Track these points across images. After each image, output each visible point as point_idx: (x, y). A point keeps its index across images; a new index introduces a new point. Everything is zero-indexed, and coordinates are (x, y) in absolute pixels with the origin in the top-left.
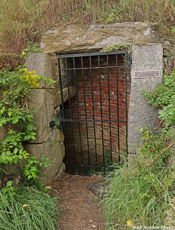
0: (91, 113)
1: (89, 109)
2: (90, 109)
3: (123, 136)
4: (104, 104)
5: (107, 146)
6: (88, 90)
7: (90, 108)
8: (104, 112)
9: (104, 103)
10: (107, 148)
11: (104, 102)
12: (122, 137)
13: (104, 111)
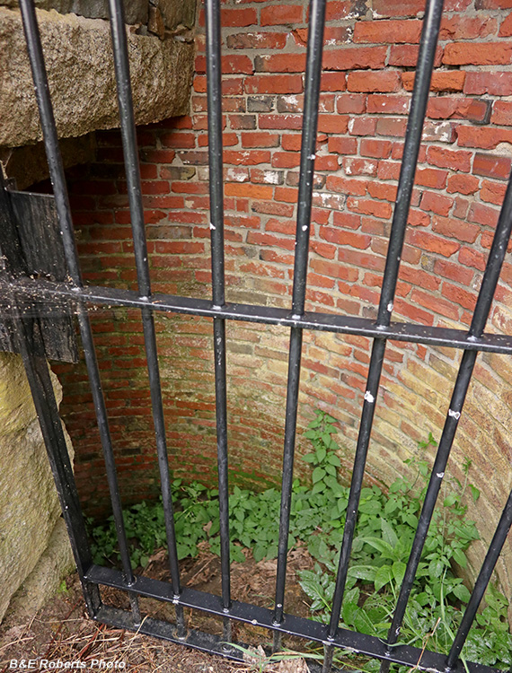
0: (255, 228)
1: (247, 202)
2: (251, 202)
3: (431, 371)
4: (339, 180)
5: (322, 394)
6: (253, 82)
7: (253, 197)
8: (331, 225)
9: (340, 174)
10: (323, 405)
11: (340, 167)
12: (425, 373)
13: (331, 219)
